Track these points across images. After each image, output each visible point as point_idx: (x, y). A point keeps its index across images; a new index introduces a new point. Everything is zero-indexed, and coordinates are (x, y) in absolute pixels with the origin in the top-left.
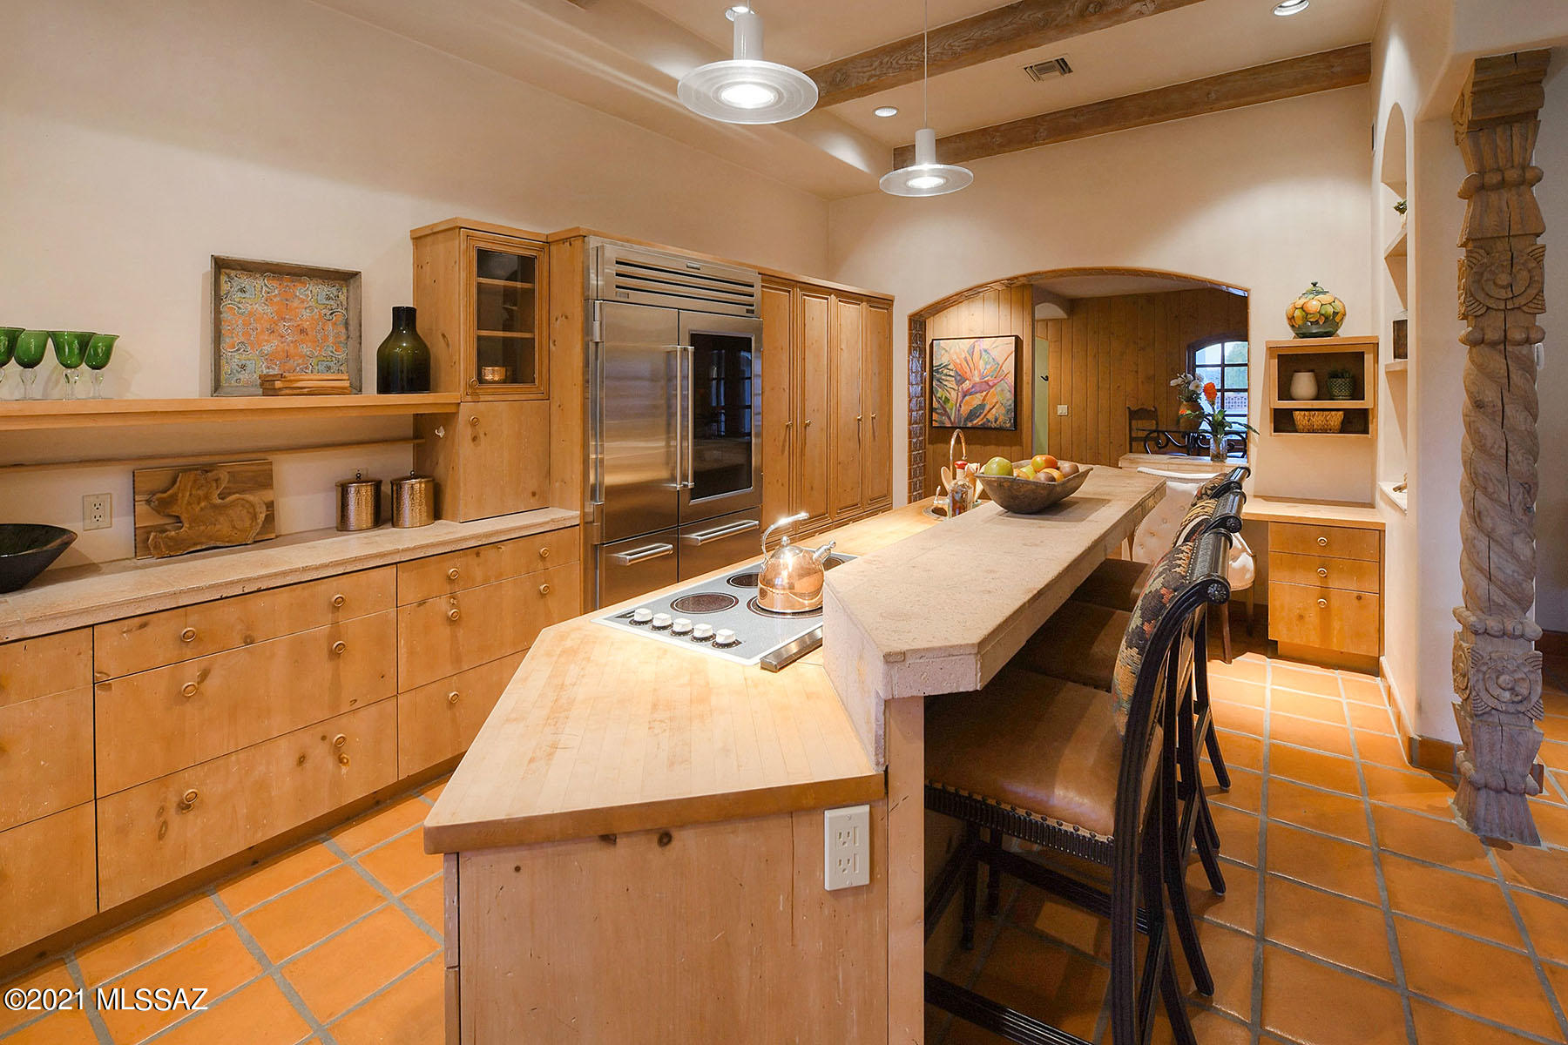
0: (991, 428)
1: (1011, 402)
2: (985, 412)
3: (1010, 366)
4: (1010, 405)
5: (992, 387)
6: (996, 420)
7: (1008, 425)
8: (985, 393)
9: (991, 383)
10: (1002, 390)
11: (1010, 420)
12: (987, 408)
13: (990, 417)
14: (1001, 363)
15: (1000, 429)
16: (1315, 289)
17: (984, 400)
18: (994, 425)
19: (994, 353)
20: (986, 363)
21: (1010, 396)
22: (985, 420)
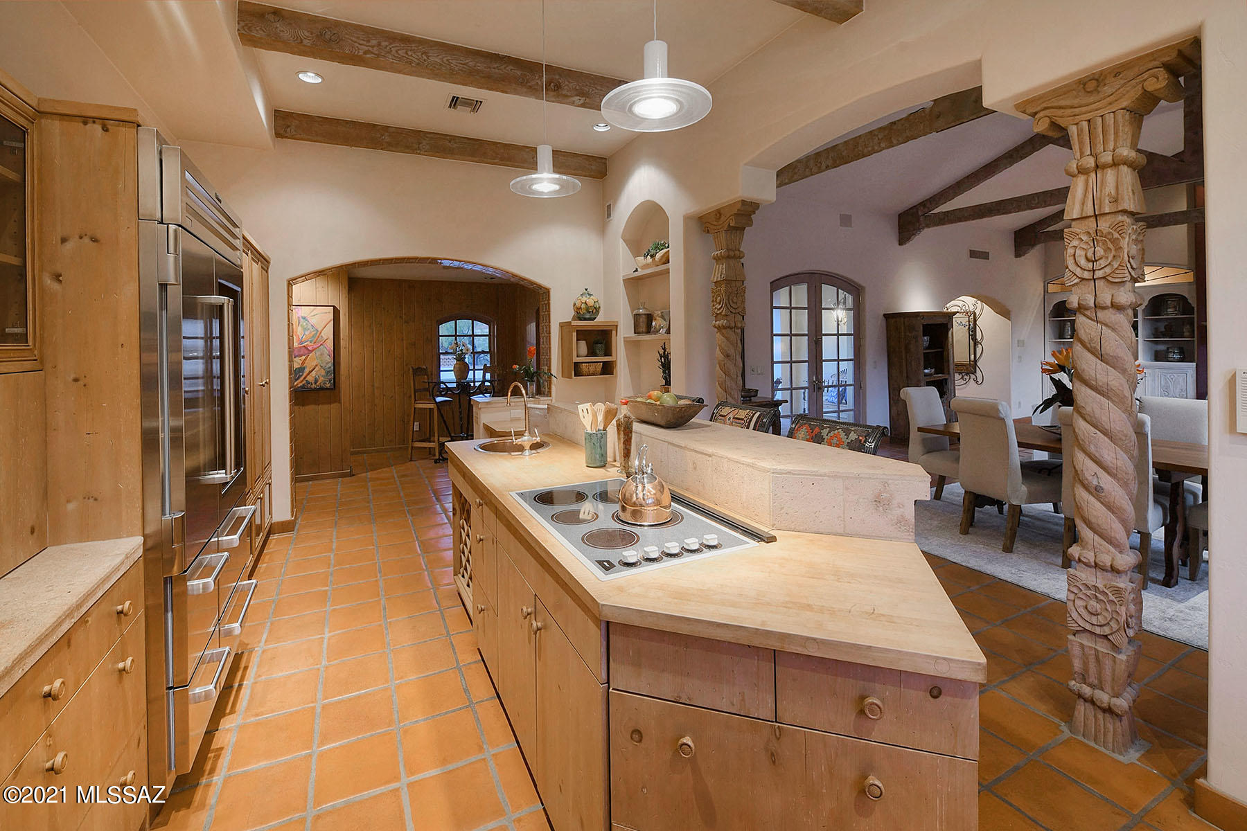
0: (311, 390)
1: (331, 365)
2: (305, 374)
3: (328, 332)
4: (330, 367)
5: (312, 351)
6: (316, 381)
7: (328, 386)
8: (304, 357)
9: (310, 348)
10: (322, 354)
11: (330, 381)
12: (307, 371)
13: (310, 378)
14: (320, 330)
15: (322, 389)
16: (587, 292)
17: (303, 363)
18: (313, 386)
19: (313, 321)
20: (305, 329)
21: (329, 359)
22: (305, 382)
